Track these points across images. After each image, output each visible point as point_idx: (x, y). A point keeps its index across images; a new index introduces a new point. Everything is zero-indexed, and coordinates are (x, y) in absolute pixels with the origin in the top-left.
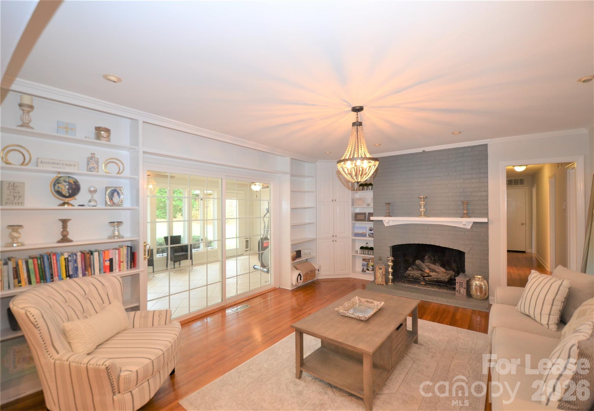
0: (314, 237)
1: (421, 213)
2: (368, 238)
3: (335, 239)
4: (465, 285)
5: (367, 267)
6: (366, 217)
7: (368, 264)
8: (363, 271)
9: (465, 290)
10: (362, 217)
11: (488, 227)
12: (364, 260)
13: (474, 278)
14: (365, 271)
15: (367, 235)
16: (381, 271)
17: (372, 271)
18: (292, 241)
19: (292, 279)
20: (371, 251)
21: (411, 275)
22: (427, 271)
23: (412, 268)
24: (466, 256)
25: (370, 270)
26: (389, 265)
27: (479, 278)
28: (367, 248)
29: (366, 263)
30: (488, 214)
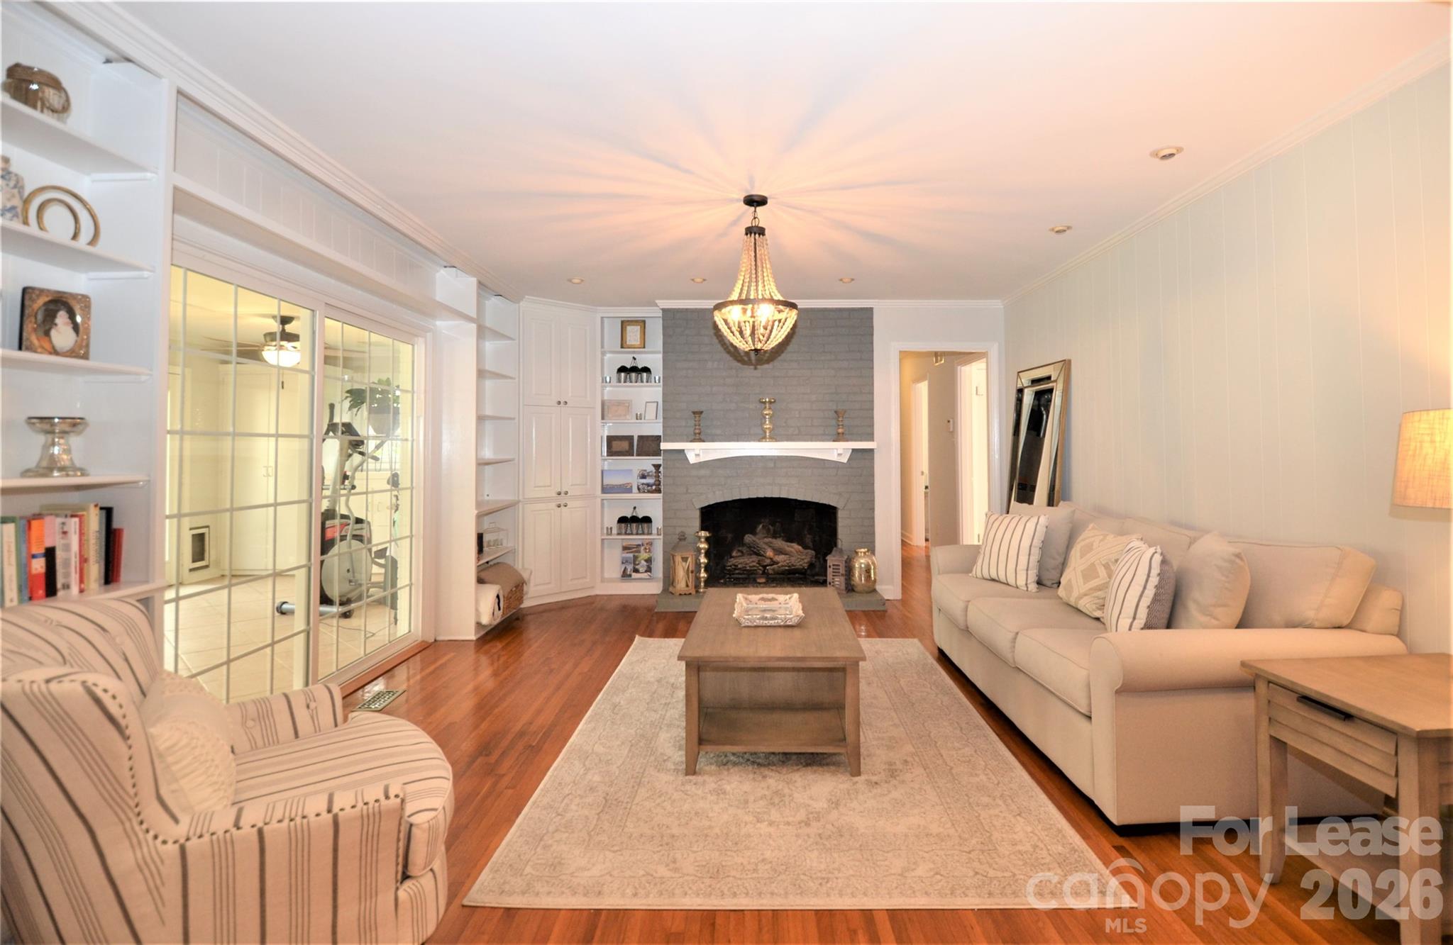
0: (508, 497)
1: (765, 432)
2: (635, 495)
3: (562, 500)
4: (842, 570)
5: (635, 564)
6: (633, 446)
7: (635, 558)
8: (625, 575)
9: (843, 579)
10: (625, 445)
11: (873, 459)
12: (625, 548)
13: (857, 553)
14: (630, 576)
15: (635, 489)
16: (686, 565)
17: (646, 571)
18: (479, 504)
19: (477, 610)
20: (645, 525)
21: (739, 566)
22: (770, 553)
23: (739, 551)
24: (840, 514)
25: (641, 570)
26: (699, 550)
27: (865, 553)
28: (634, 519)
29: (631, 555)
30: (873, 434)
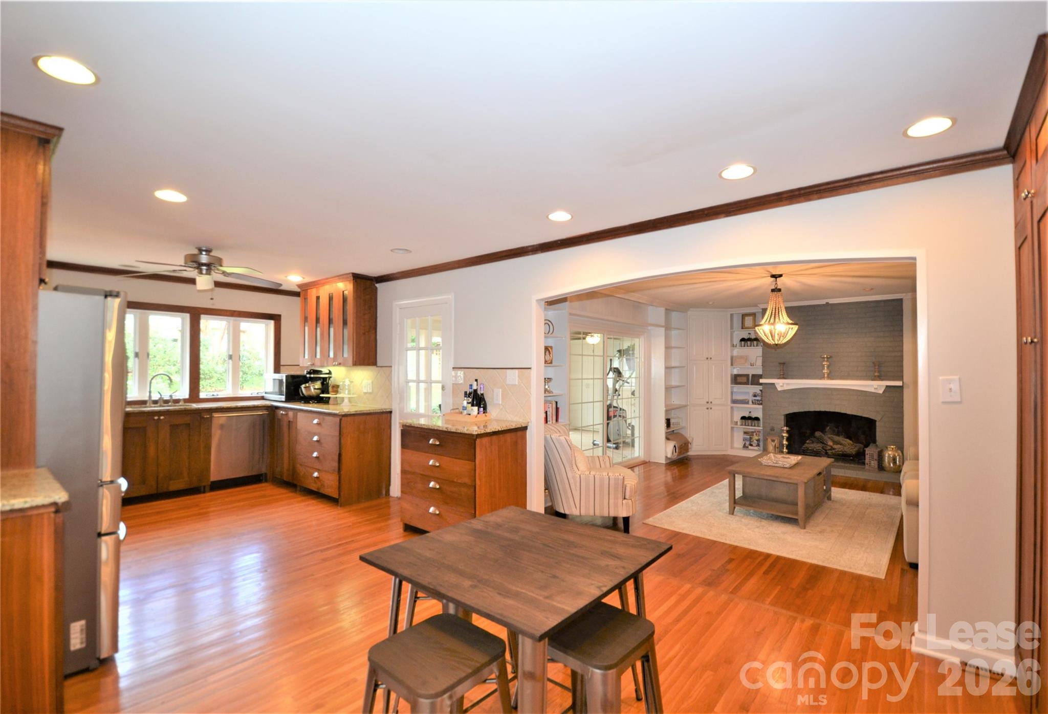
0: (684, 403)
1: (824, 375)
2: (751, 406)
3: (709, 405)
4: (876, 457)
5: (750, 442)
6: (749, 380)
7: (751, 438)
8: (745, 447)
9: (876, 462)
10: (744, 380)
11: (903, 391)
12: (745, 433)
13: (887, 448)
14: (748, 447)
15: (750, 402)
16: (773, 444)
17: (757, 446)
18: (666, 406)
19: (666, 451)
20: (756, 422)
21: (810, 448)
22: (830, 443)
23: (812, 440)
24: (877, 424)
25: (754, 445)
26: (783, 437)
27: (893, 449)
28: (750, 418)
29: (748, 437)
30: (902, 376)
